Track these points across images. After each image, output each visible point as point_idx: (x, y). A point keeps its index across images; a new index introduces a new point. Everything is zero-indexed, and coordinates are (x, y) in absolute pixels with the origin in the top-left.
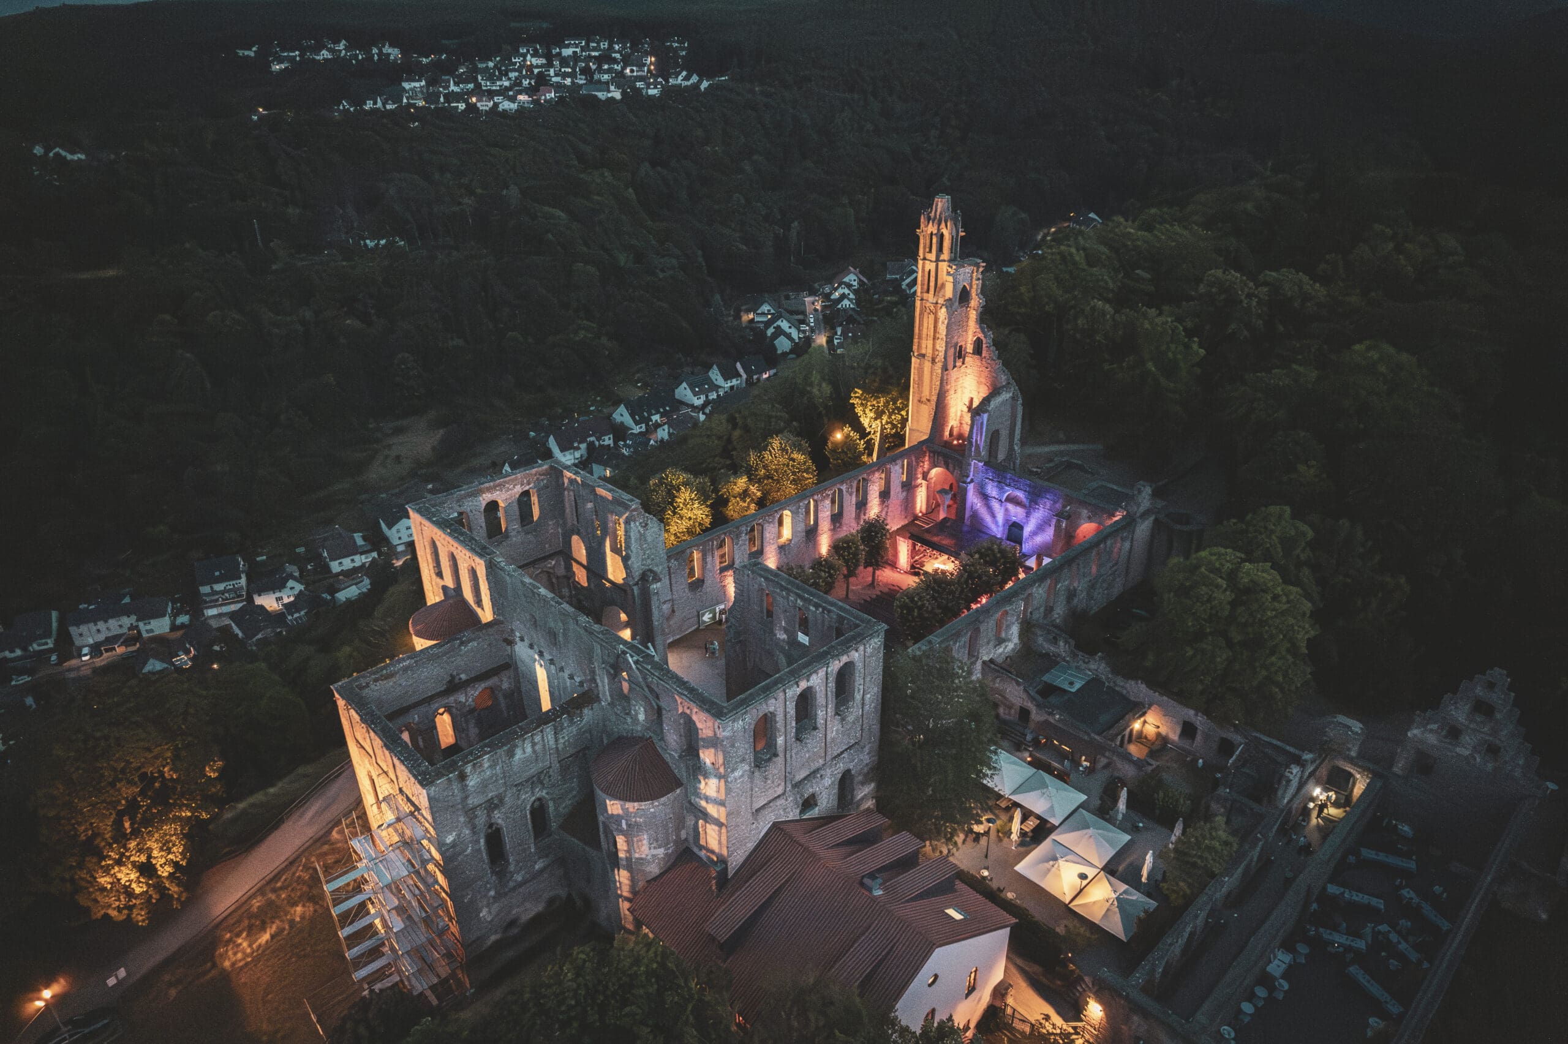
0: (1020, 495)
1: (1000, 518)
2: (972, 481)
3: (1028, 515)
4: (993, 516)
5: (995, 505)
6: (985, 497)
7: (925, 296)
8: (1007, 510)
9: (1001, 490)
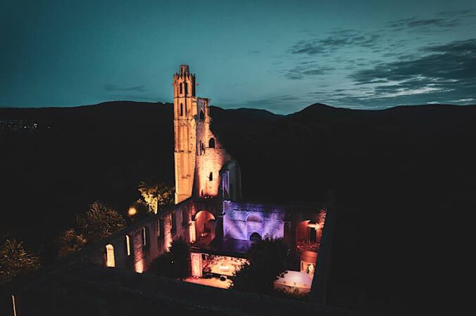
0: (257, 215)
1: (245, 232)
2: (224, 214)
3: (263, 226)
4: (241, 232)
5: (241, 225)
6: (234, 222)
7: (180, 118)
8: (248, 226)
9: (244, 215)
